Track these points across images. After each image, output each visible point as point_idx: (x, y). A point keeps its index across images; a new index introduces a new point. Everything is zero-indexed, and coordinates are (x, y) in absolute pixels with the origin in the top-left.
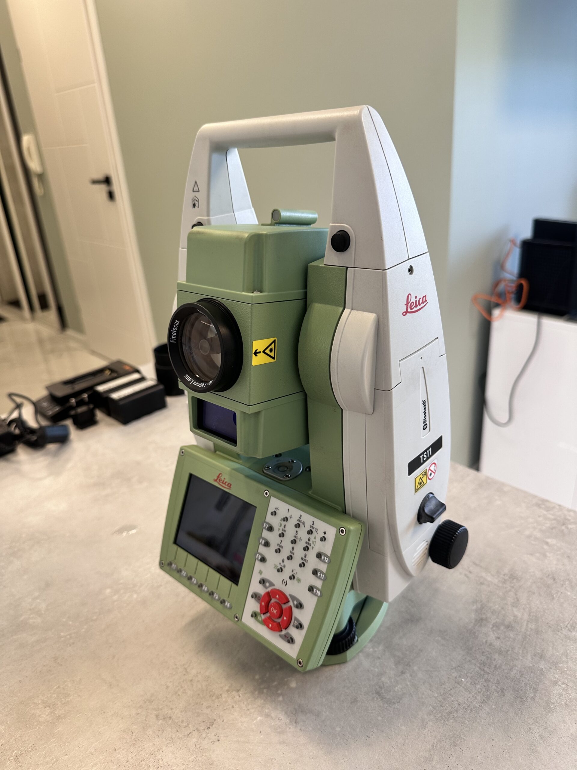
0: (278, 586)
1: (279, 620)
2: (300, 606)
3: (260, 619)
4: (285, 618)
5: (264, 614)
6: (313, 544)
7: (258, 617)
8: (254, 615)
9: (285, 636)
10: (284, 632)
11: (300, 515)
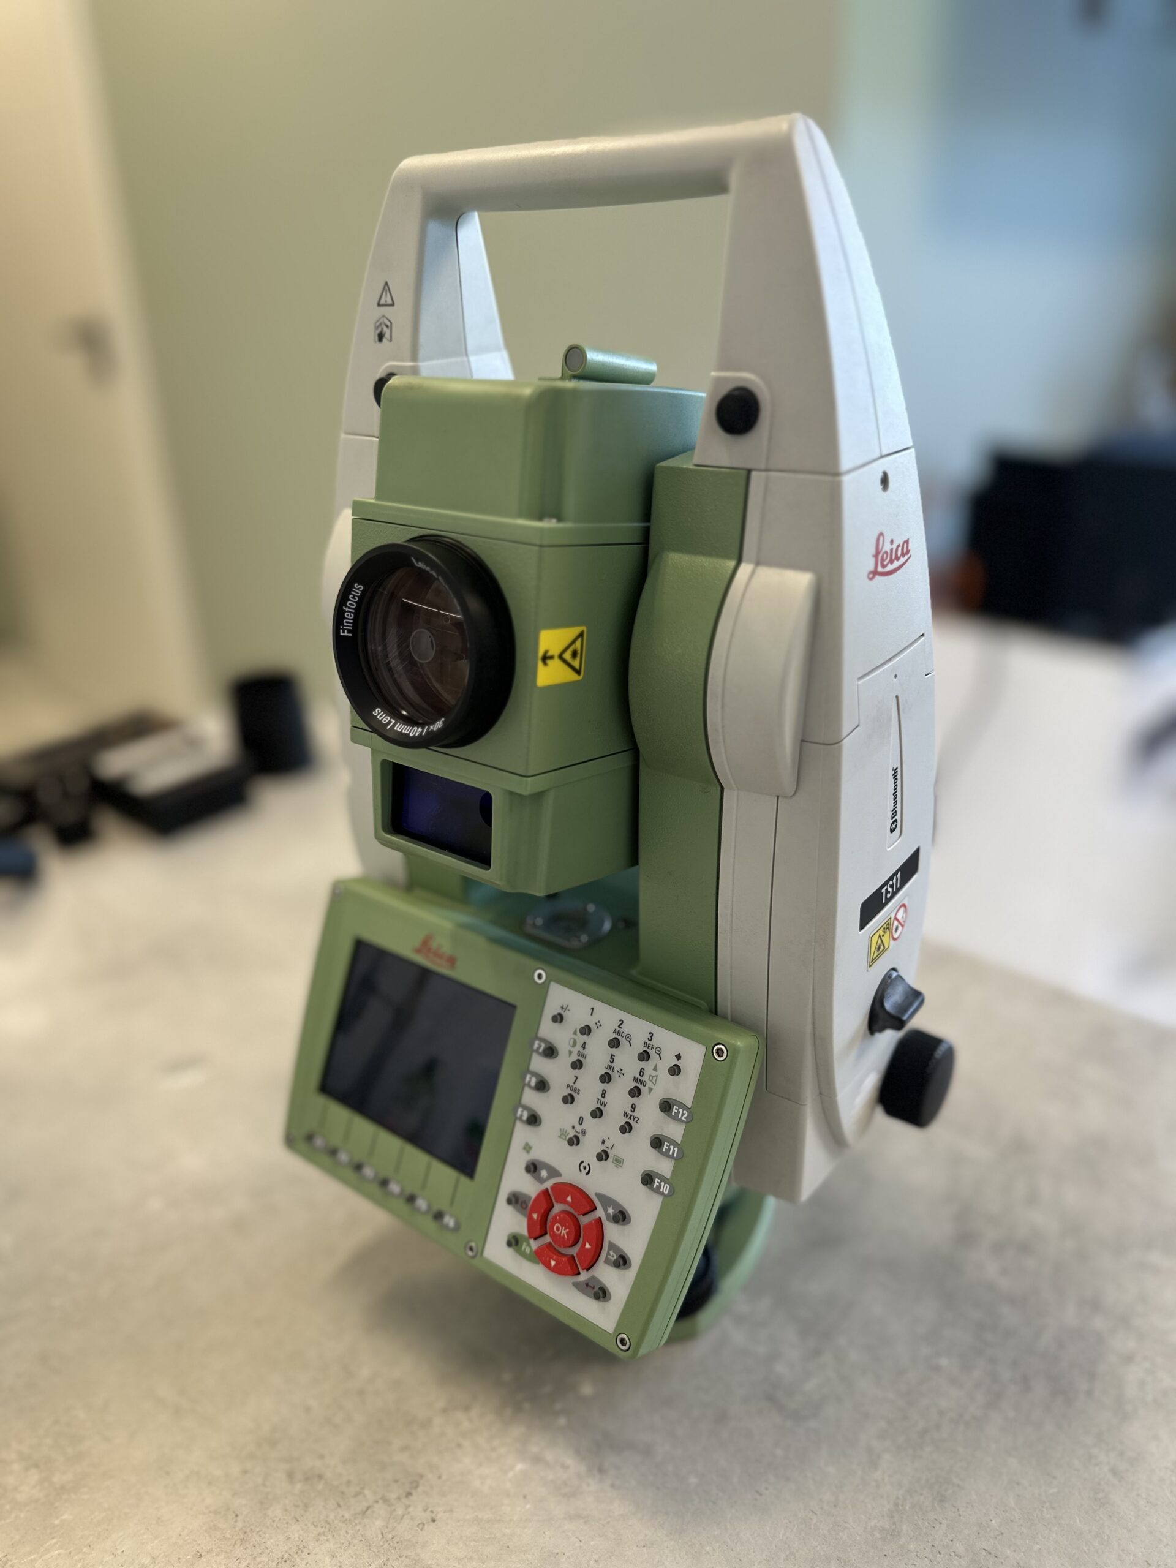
0: (570, 1174)
1: (574, 1251)
2: (622, 1217)
3: (528, 1250)
4: (587, 1246)
5: (535, 1239)
6: (652, 1081)
7: (522, 1246)
8: (514, 1242)
9: (587, 1285)
10: (584, 1276)
11: (620, 1020)
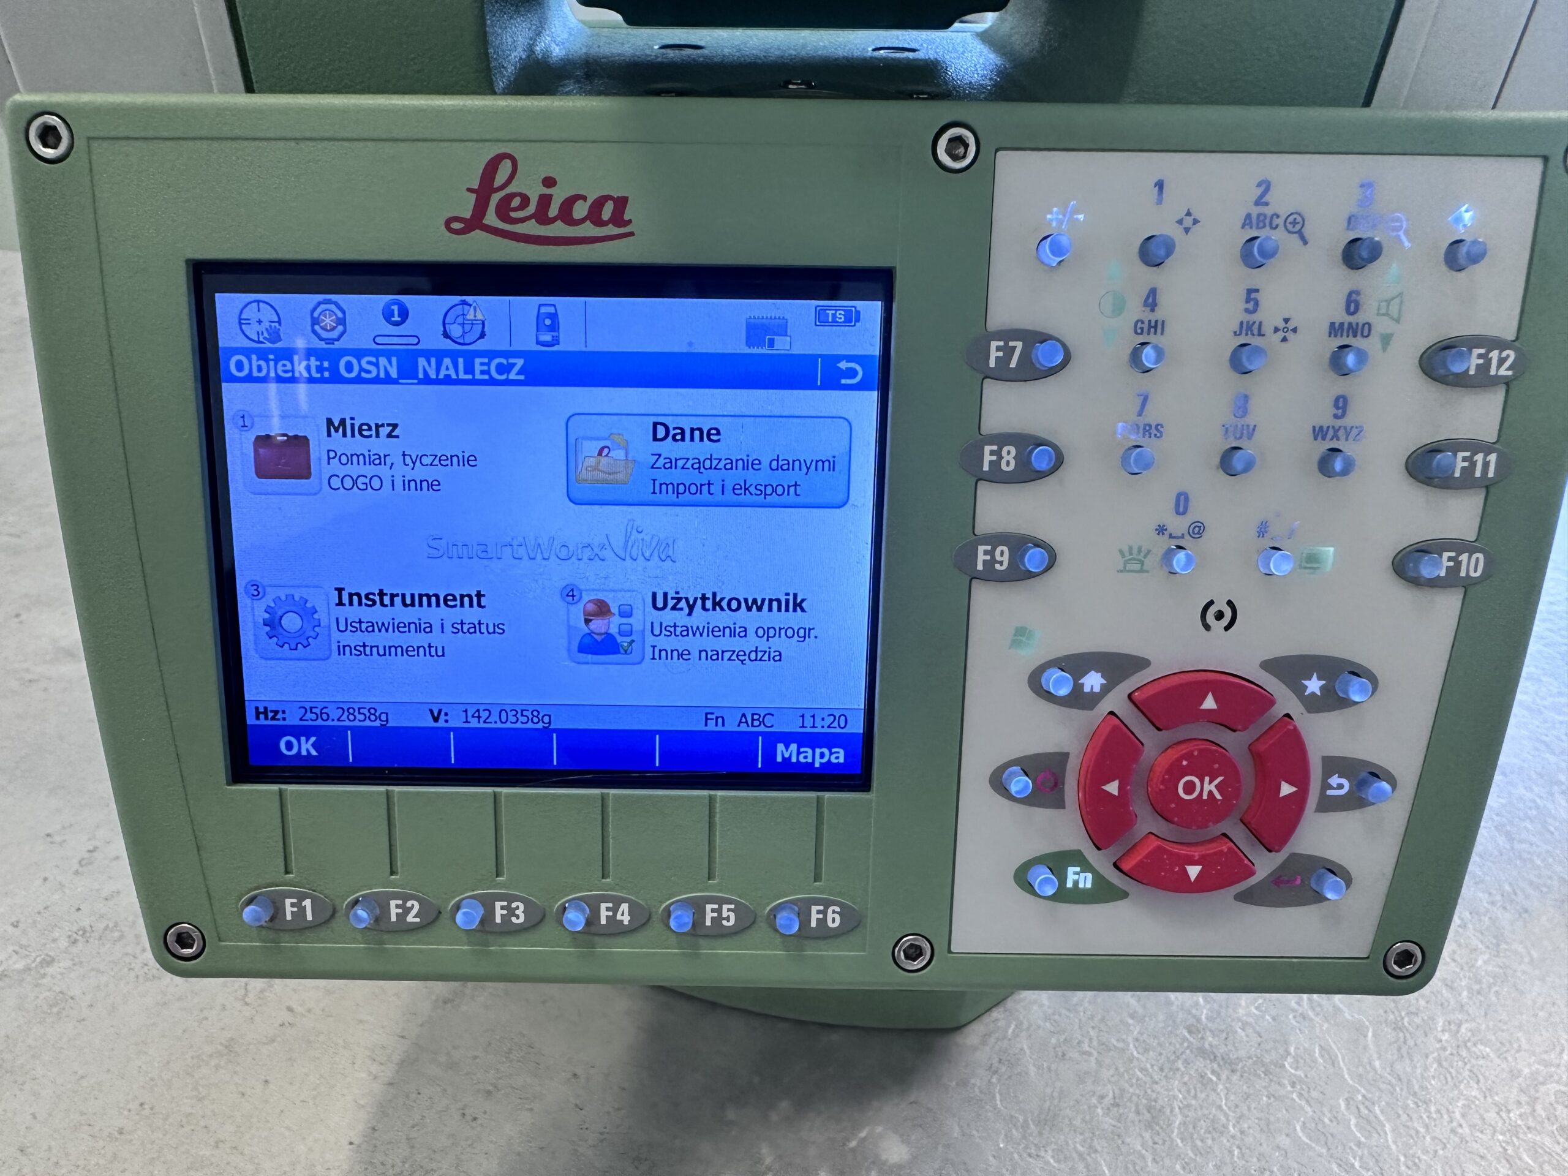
0: (1176, 649)
2: (1350, 687)
3: (1086, 880)
6: (1386, 314)
7: (1065, 879)
9: (1274, 882)
10: (1265, 868)
11: (1259, 185)
